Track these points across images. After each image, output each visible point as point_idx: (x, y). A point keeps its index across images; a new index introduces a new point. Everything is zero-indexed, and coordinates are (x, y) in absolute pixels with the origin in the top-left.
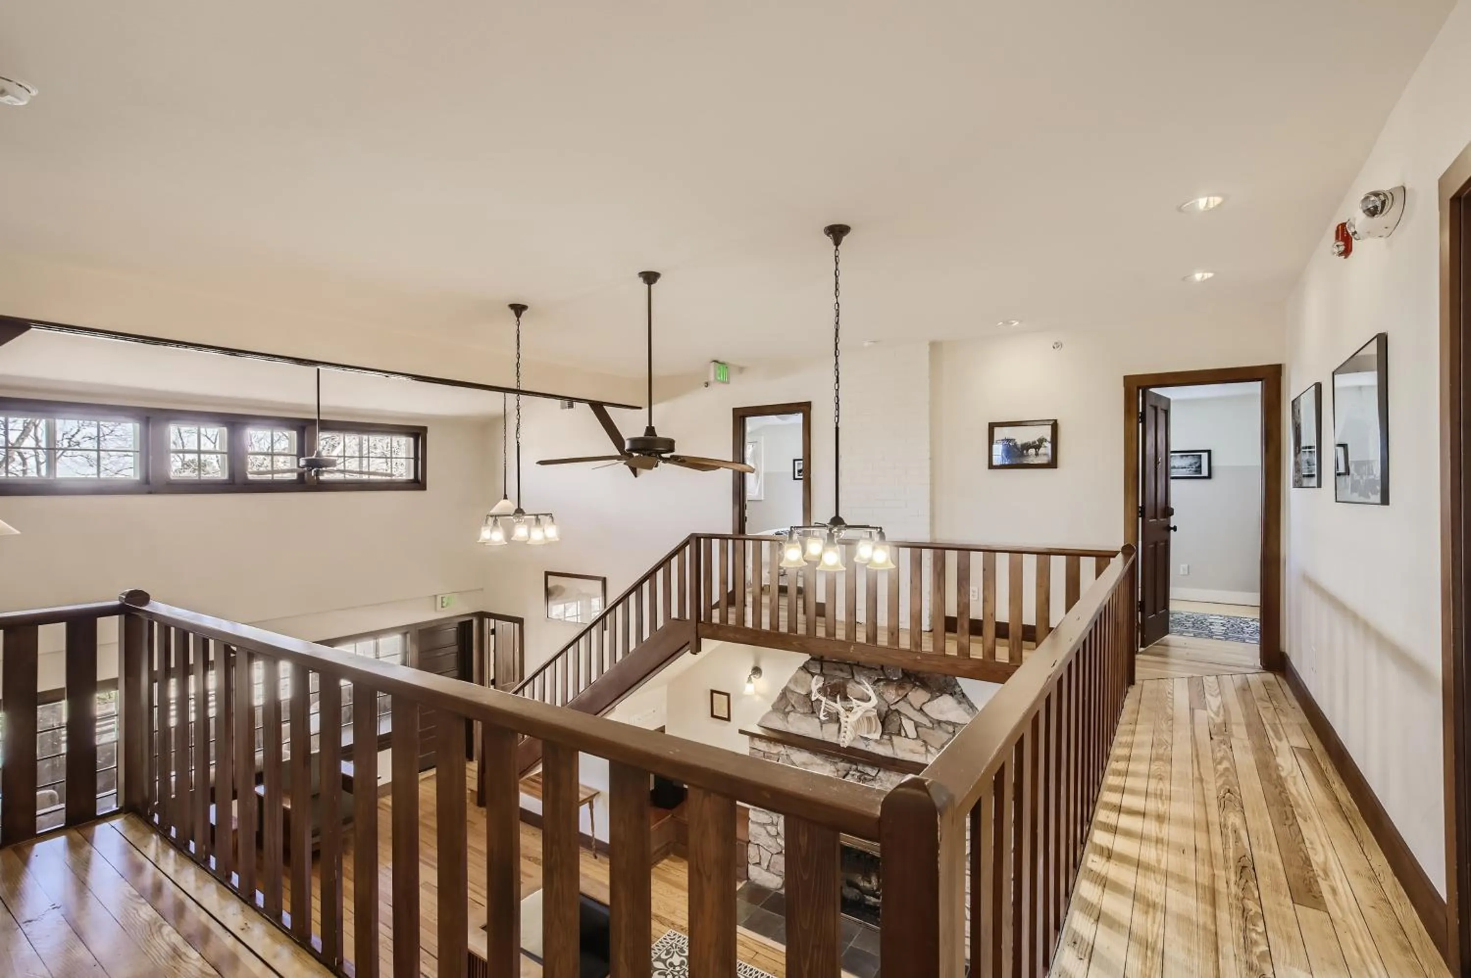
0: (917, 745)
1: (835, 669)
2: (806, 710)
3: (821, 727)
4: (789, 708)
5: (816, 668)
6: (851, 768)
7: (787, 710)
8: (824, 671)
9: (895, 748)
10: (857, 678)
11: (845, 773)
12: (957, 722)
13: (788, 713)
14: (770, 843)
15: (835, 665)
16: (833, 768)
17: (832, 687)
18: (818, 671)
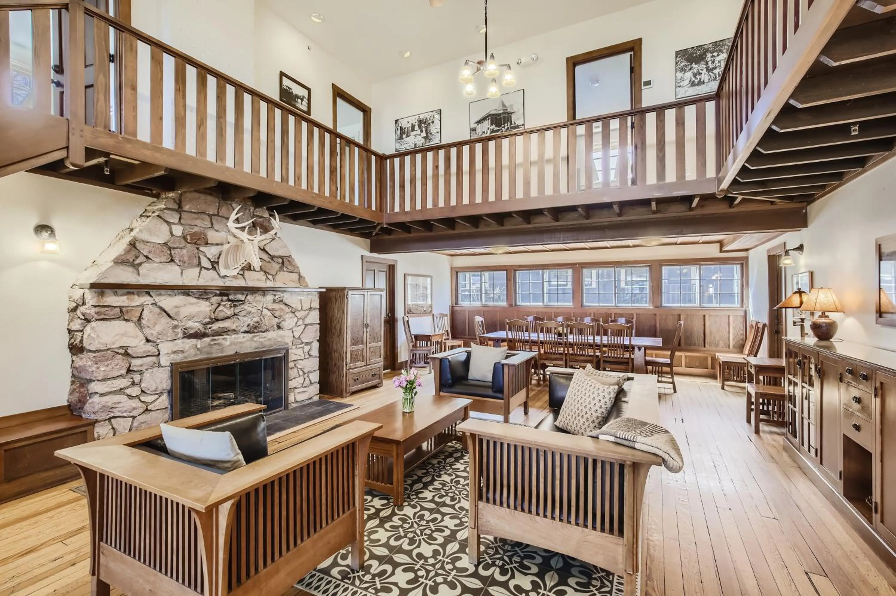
0: (261, 275)
1: (196, 219)
2: (164, 259)
3: (182, 273)
4: (141, 259)
5: (173, 217)
6: (222, 300)
7: (137, 262)
8: (182, 221)
9: (247, 280)
10: (216, 226)
11: (217, 305)
12: (284, 255)
13: (140, 264)
14: (134, 405)
15: (195, 216)
16: (207, 303)
17: (192, 235)
18: (176, 221)
